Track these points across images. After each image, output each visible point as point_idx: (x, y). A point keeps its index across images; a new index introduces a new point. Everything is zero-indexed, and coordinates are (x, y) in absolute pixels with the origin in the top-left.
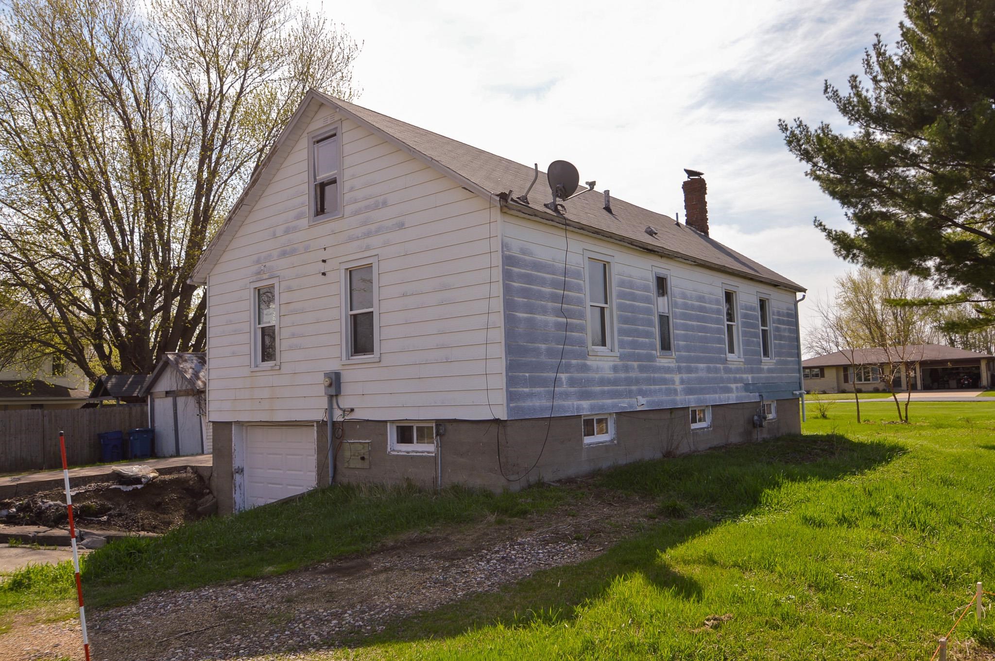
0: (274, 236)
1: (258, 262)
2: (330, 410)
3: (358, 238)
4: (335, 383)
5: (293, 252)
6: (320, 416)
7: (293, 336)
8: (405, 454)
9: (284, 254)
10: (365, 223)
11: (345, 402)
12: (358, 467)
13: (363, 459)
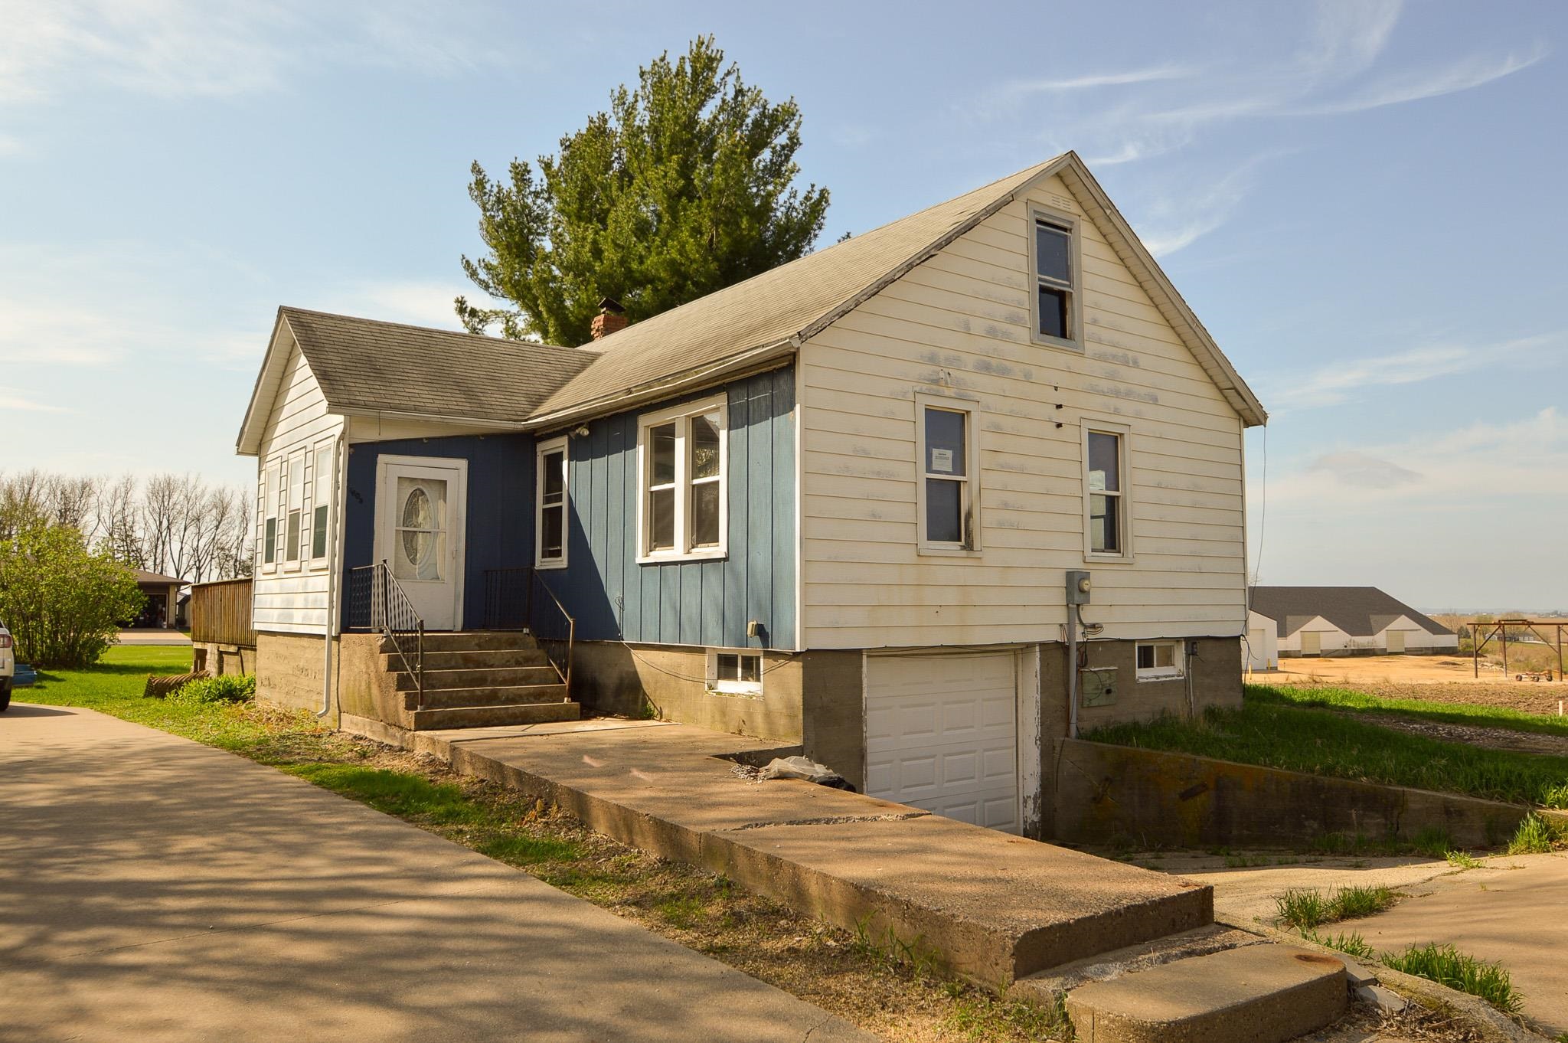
0: (967, 330)
1: (932, 359)
2: (1068, 628)
3: (1103, 394)
4: (1076, 587)
5: (1003, 372)
6: (1054, 635)
7: (1005, 506)
8: (1155, 680)
9: (985, 368)
10: (1112, 376)
11: (1089, 615)
12: (1101, 704)
13: (1109, 692)
